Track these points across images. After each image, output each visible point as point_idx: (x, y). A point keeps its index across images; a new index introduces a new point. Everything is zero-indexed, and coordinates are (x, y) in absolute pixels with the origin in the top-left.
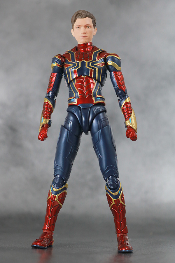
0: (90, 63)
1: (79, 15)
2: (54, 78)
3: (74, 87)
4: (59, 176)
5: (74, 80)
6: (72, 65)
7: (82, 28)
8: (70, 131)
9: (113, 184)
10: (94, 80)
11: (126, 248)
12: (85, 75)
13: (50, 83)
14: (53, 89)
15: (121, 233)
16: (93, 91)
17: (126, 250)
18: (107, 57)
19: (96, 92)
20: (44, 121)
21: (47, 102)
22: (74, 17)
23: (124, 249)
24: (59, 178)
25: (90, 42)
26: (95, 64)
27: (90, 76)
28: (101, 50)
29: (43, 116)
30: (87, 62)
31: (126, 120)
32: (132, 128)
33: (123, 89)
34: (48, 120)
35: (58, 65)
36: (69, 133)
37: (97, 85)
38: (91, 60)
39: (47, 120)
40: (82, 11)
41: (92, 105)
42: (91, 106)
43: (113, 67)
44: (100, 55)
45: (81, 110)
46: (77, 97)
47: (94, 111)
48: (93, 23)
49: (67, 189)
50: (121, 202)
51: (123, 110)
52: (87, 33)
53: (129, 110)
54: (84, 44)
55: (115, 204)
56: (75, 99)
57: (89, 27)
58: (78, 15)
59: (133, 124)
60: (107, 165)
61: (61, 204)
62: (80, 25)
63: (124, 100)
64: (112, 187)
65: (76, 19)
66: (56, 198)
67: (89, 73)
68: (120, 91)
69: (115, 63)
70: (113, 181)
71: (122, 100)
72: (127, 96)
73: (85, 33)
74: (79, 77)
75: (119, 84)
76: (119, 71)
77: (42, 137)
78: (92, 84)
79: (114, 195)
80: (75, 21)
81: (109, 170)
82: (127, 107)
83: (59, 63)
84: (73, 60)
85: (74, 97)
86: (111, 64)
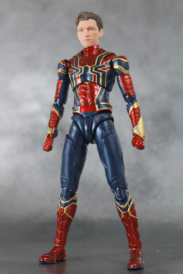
0: (94, 68)
1: (82, 17)
2: (60, 85)
3: (77, 94)
4: (65, 188)
5: (77, 86)
6: (75, 71)
7: (85, 31)
8: (73, 141)
9: (121, 196)
10: (98, 86)
11: (135, 265)
12: (88, 81)
13: (57, 90)
14: (60, 97)
15: (134, 248)
16: (96, 98)
17: (134, 266)
18: (113, 60)
19: (100, 99)
20: (49, 130)
21: (54, 111)
22: (77, 19)
23: (132, 266)
24: (66, 190)
25: (96, 44)
26: (99, 69)
27: (93, 81)
28: (108, 53)
29: (49, 125)
30: (90, 67)
31: (133, 128)
32: (139, 136)
33: (130, 94)
34: (54, 130)
35: (63, 71)
36: (71, 144)
37: (101, 91)
38: (95, 64)
39: (52, 130)
40: (84, 13)
41: (95, 113)
42: (93, 115)
43: (119, 70)
44: (106, 58)
45: (84, 118)
46: (79, 105)
47: (97, 120)
48: (97, 25)
49: (77, 201)
50: (131, 215)
51: (131, 116)
52: (90, 35)
53: (137, 116)
54: (89, 48)
55: (125, 217)
56: (77, 107)
57: (93, 30)
58: (80, 17)
59: (140, 131)
60: (113, 176)
61: (70, 217)
62: (82, 28)
63: (131, 106)
64: (120, 199)
65: (79, 22)
66: (64, 211)
67: (92, 79)
68: (127, 97)
69: (121, 67)
70: (120, 192)
71: (130, 105)
72: (134, 102)
73: (88, 36)
74: (82, 83)
75: (126, 88)
76: (126, 74)
77: (46, 148)
78: (96, 90)
79: (123, 208)
80: (78, 24)
81: (114, 181)
82: (135, 113)
83: (63, 69)
84: (76, 66)
85: (77, 105)
86: (117, 68)
